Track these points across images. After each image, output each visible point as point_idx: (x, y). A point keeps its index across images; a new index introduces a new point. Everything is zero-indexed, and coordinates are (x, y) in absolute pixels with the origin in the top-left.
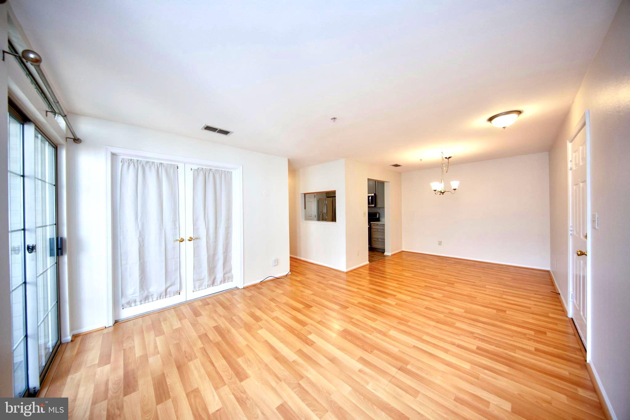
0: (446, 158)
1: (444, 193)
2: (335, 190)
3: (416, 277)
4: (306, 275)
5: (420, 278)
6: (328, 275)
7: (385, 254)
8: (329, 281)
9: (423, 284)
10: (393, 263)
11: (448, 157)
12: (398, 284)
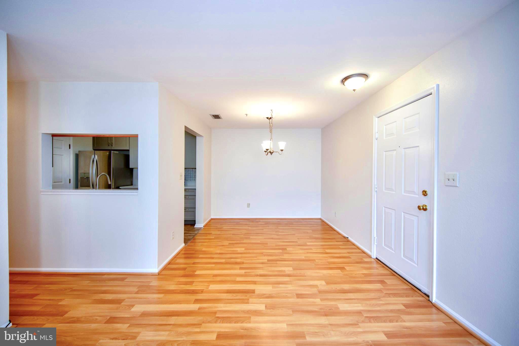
0: (267, 118)
1: (272, 153)
2: (138, 135)
3: (251, 251)
4: (66, 312)
5: (255, 251)
6: (125, 293)
7: (197, 226)
8: (133, 306)
9: (265, 259)
10: (213, 237)
11: (269, 117)
12: (241, 268)
